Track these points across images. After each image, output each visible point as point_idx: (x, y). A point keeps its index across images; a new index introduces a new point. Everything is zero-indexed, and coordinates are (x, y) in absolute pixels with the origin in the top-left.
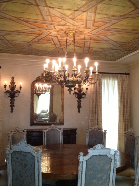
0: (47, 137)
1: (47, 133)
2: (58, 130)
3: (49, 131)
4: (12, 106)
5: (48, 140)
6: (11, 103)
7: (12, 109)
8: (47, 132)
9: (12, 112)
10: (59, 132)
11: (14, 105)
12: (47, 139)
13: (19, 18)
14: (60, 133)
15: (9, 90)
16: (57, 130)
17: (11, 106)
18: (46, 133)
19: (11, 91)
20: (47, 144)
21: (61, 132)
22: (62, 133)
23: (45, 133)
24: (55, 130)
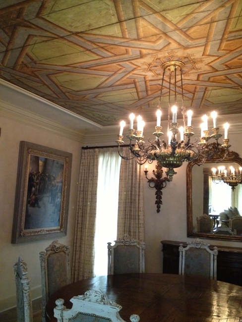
0: (186, 259)
1: (186, 253)
2: (208, 250)
3: (191, 249)
4: (159, 202)
5: (187, 266)
6: (157, 198)
7: (159, 207)
8: (186, 251)
9: (158, 211)
10: (210, 253)
11: (161, 202)
12: (185, 264)
13: (72, 66)
14: (212, 256)
15: (154, 177)
16: (205, 249)
17: (157, 202)
18: (184, 253)
19: (156, 179)
20: (185, 273)
21: (214, 255)
22: (216, 257)
23: (182, 252)
24: (201, 249)
